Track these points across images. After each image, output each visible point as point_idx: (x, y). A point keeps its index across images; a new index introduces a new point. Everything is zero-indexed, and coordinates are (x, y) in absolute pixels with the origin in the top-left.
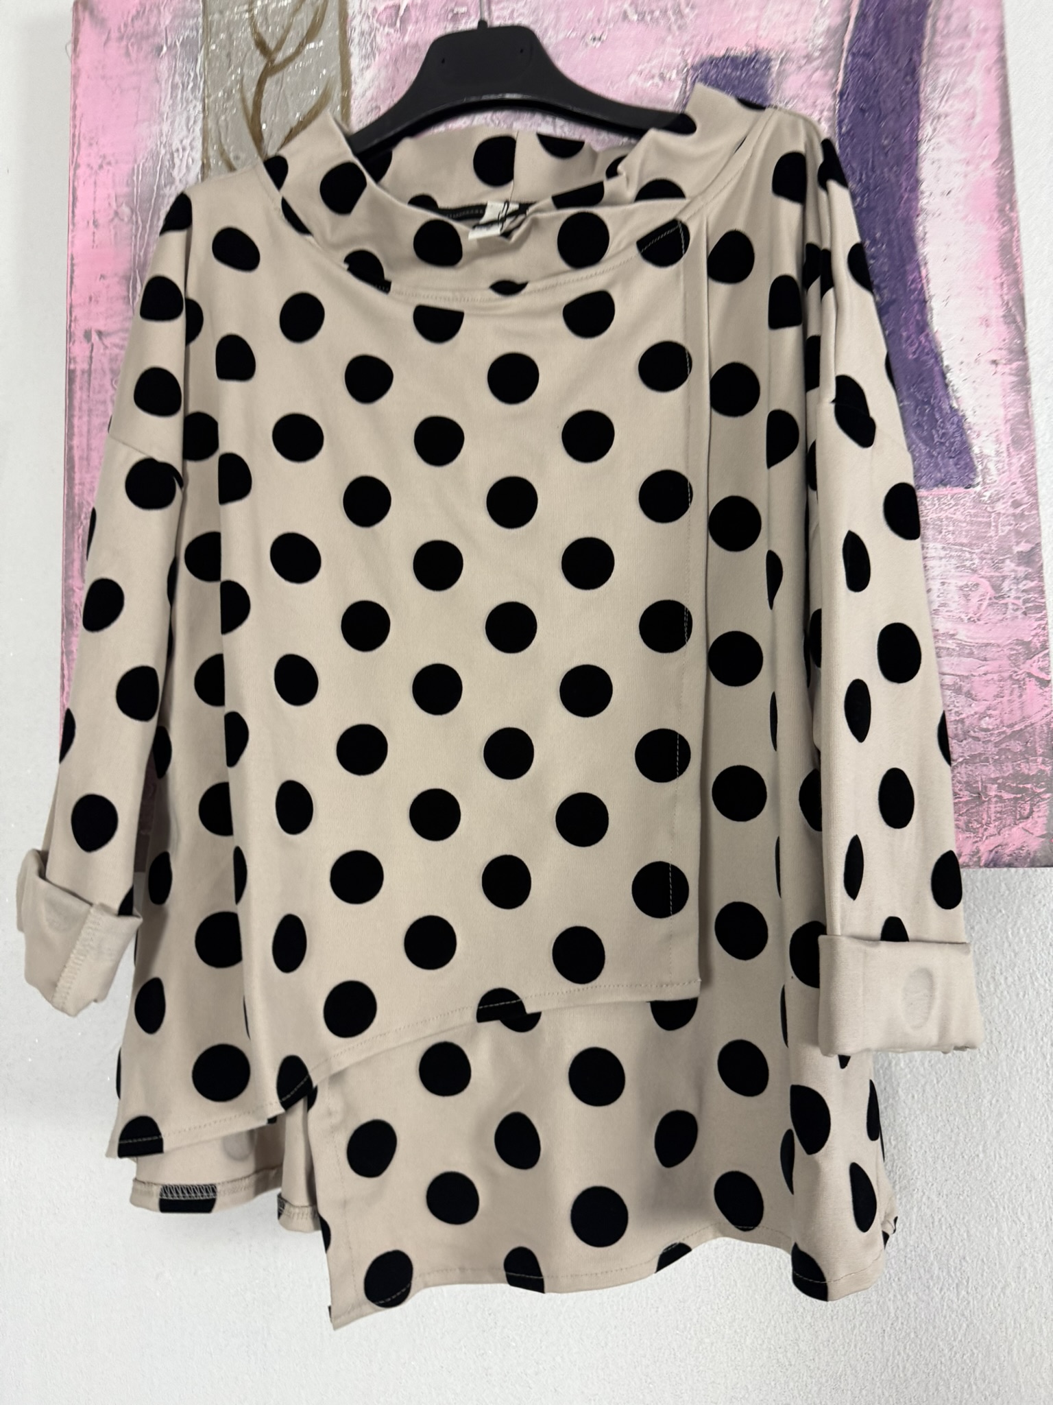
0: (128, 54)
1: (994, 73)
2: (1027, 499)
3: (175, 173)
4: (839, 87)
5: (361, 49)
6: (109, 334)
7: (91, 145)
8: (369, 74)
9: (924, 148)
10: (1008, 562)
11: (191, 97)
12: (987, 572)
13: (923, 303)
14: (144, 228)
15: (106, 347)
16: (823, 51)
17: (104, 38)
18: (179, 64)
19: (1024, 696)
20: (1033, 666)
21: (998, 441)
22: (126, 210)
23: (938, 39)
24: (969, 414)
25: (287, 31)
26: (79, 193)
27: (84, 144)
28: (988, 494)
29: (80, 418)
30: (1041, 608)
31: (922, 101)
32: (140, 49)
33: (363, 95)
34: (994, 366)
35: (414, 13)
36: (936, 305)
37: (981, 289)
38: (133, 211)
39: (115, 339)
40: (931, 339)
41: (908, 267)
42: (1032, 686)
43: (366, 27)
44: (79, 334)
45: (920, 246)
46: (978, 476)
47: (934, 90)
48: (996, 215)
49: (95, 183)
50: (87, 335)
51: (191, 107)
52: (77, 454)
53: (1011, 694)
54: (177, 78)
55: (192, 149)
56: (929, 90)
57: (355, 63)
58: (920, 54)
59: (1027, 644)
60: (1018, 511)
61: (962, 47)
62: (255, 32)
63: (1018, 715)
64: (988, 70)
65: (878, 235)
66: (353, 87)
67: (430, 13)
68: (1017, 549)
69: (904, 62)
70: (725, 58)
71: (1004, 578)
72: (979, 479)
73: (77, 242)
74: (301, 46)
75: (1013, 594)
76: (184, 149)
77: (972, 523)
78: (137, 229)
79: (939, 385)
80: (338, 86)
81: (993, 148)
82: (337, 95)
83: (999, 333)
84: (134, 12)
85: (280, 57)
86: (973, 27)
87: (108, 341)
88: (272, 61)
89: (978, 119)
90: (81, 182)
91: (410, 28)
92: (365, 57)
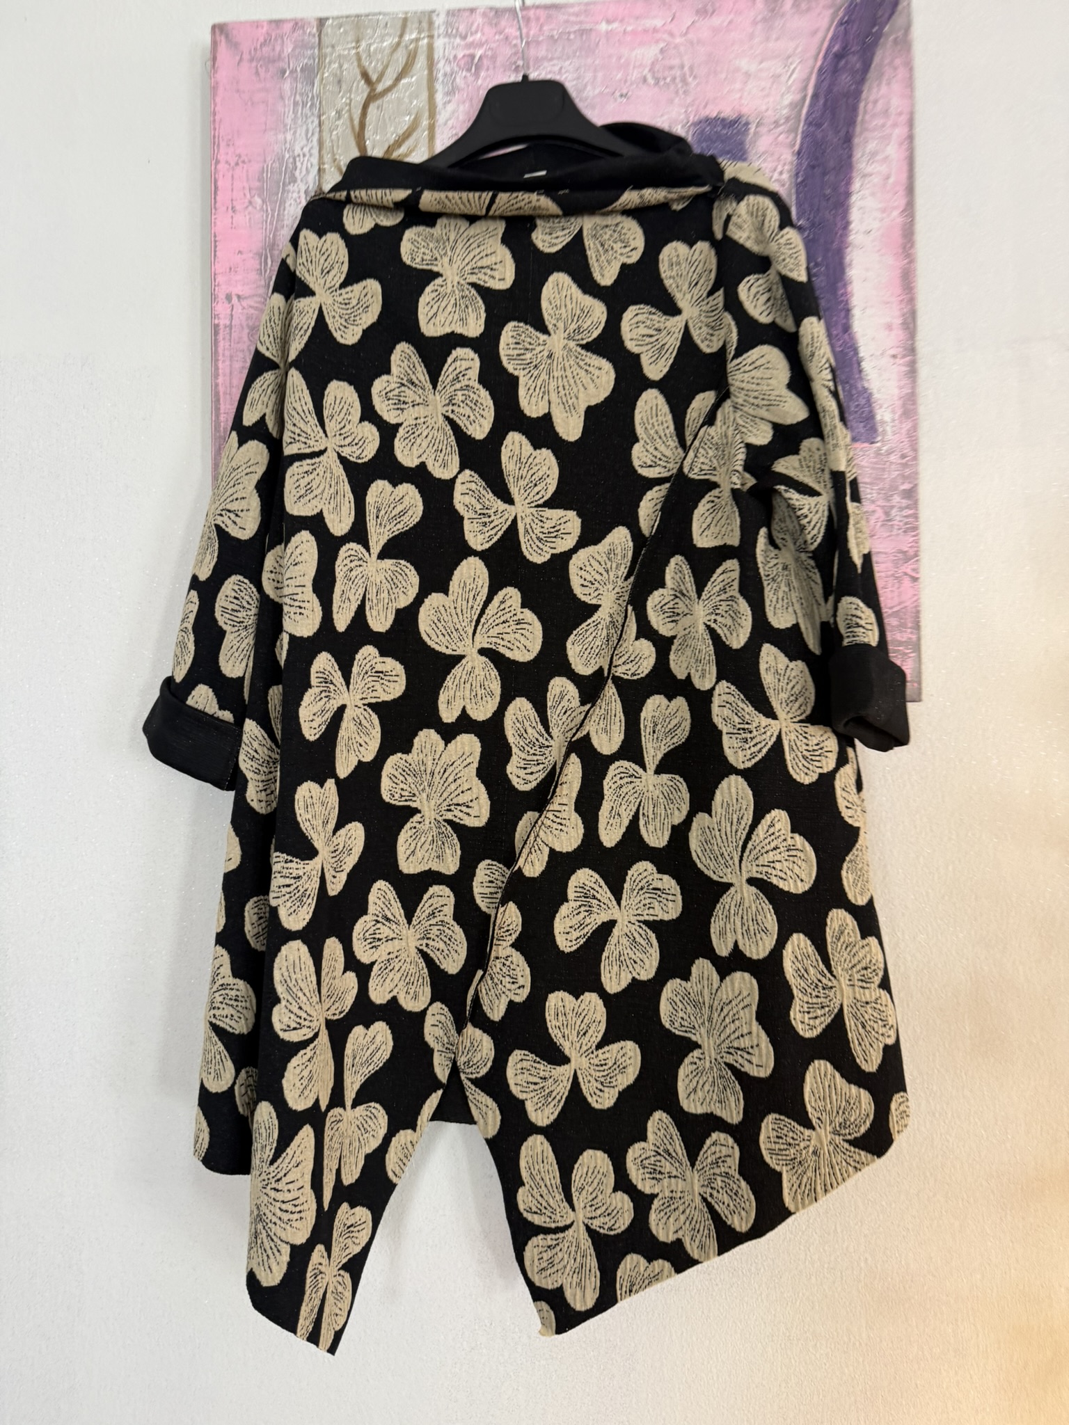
0: (257, 73)
1: (905, 146)
2: (911, 453)
3: (297, 173)
4: (797, 147)
5: (444, 88)
6: (246, 298)
7: (228, 145)
8: (450, 107)
9: (854, 198)
10: (895, 496)
11: (309, 114)
12: (880, 503)
13: (848, 311)
14: (273, 216)
15: (244, 308)
16: (788, 119)
17: (238, 58)
18: (299, 86)
19: (901, 589)
20: (908, 568)
21: (893, 412)
22: (258, 201)
23: (867, 117)
24: (875, 391)
25: (386, 67)
26: (220, 184)
27: (223, 144)
28: (885, 448)
29: (224, 362)
30: (915, 528)
31: (854, 163)
32: (267, 71)
33: (446, 124)
34: (892, 360)
35: (485, 62)
36: (856, 313)
37: (888, 303)
38: (264, 201)
39: (251, 302)
40: (852, 338)
41: (840, 284)
42: (907, 582)
43: (448, 69)
44: (222, 296)
45: (847, 270)
46: (878, 436)
47: (862, 156)
48: (900, 251)
49: (233, 176)
50: (229, 298)
51: (310, 120)
52: (221, 389)
53: (893, 586)
54: (298, 98)
55: (311, 155)
56: (859, 155)
57: (439, 97)
58: (854, 128)
59: (904, 553)
60: (904, 461)
61: (883, 126)
62: (360, 65)
63: (896, 601)
64: (901, 144)
65: (820, 259)
66: (438, 117)
67: (498, 63)
68: (903, 487)
69: (842, 133)
70: (716, 119)
71: (892, 507)
72: (879, 438)
73: (218, 223)
74: (398, 79)
75: (898, 518)
76: (304, 155)
77: (873, 468)
78: (267, 217)
79: (855, 371)
80: (426, 114)
81: (901, 202)
82: (425, 123)
83: (898, 335)
84: (262, 39)
85: (380, 88)
86: (893, 110)
87: (245, 303)
88: (375, 90)
89: (891, 180)
90: (221, 176)
91: (483, 74)
92: (448, 94)
